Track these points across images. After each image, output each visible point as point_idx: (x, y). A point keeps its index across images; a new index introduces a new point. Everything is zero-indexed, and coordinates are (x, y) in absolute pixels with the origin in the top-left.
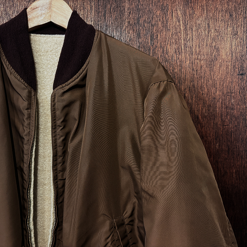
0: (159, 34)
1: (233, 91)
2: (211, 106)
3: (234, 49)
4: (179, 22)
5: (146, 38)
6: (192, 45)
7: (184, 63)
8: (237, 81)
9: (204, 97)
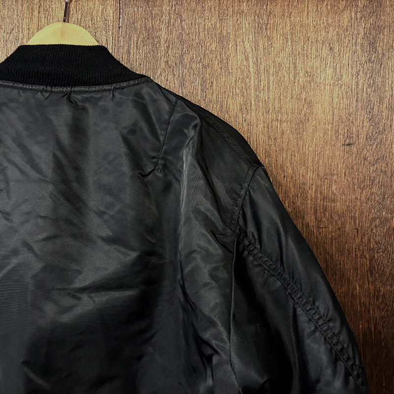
0: (214, 81)
1: (335, 171)
2: (298, 196)
3: (337, 104)
4: (247, 59)
5: (194, 87)
6: (268, 99)
7: (255, 126)
8: (341, 155)
9: (287, 182)
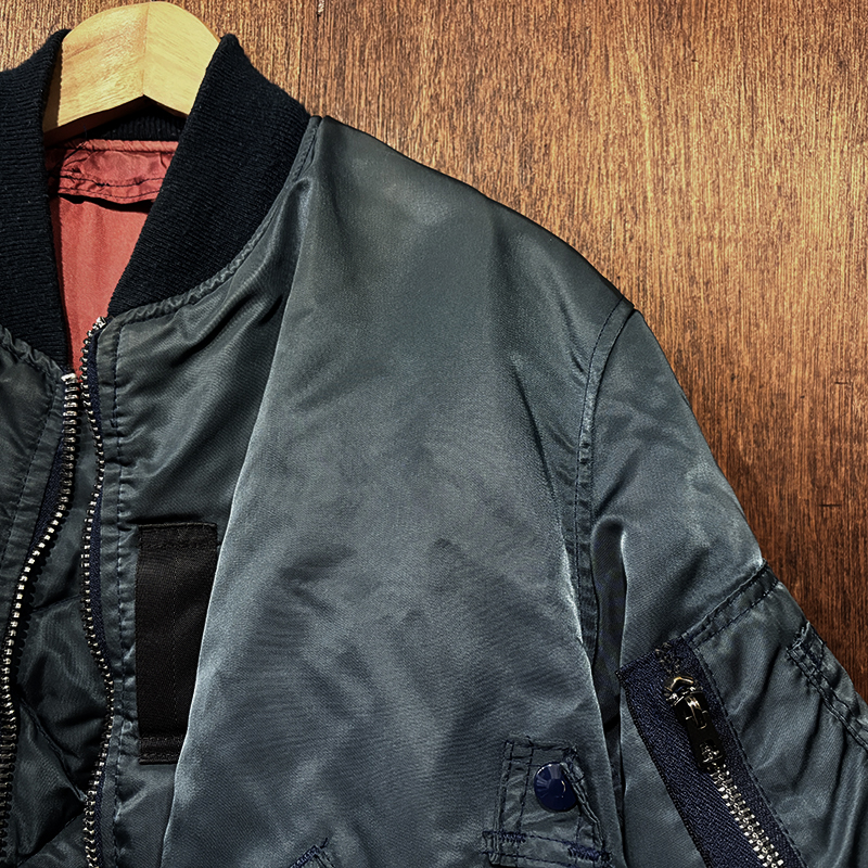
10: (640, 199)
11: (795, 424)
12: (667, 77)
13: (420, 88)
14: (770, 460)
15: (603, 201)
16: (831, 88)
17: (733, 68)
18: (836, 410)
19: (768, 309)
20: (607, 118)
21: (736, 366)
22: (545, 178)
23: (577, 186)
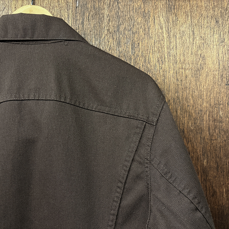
10: (164, 58)
11: (205, 118)
12: (171, 25)
13: (104, 27)
14: (198, 127)
15: (153, 58)
16: (214, 28)
17: (188, 22)
18: (215, 114)
19: (197, 87)
20: (155, 36)
21: (189, 103)
22: (138, 52)
23: (146, 54)
